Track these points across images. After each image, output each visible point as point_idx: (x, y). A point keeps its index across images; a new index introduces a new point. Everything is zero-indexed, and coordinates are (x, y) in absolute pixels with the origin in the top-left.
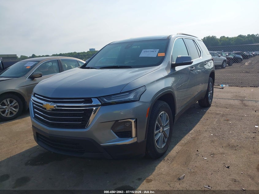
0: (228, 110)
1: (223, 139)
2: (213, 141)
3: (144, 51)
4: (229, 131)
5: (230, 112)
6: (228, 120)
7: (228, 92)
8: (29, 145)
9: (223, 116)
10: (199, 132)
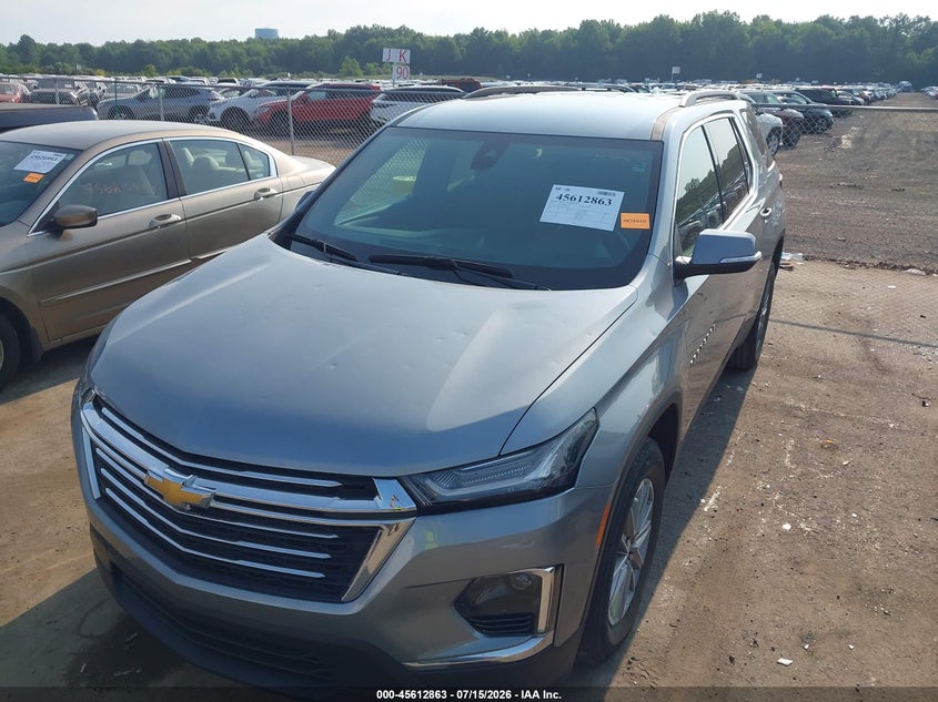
0: (823, 388)
1: (833, 550)
2: (796, 564)
3: (558, 193)
4: (846, 510)
5: (831, 401)
6: (833, 448)
7: (805, 292)
8: (69, 560)
9: (811, 421)
10: (738, 515)
